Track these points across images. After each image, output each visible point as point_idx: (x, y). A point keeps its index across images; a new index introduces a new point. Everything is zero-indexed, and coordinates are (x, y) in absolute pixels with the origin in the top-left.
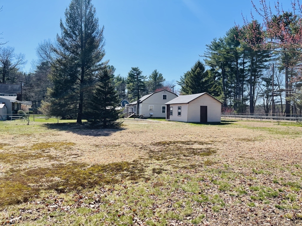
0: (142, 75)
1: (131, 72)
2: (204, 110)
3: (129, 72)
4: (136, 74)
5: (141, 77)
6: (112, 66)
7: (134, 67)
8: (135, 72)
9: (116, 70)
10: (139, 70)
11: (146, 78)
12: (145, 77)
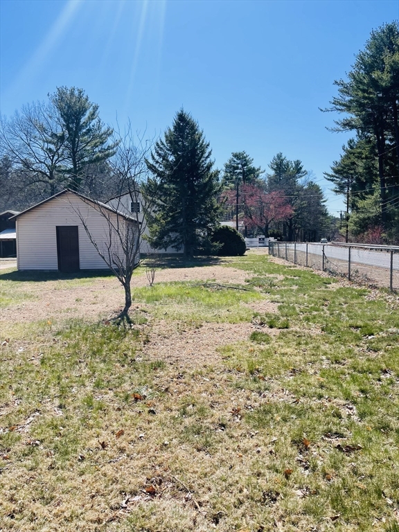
0: (251, 166)
1: (230, 161)
4: (240, 166)
5: (250, 170)
8: (239, 162)
11: (260, 171)
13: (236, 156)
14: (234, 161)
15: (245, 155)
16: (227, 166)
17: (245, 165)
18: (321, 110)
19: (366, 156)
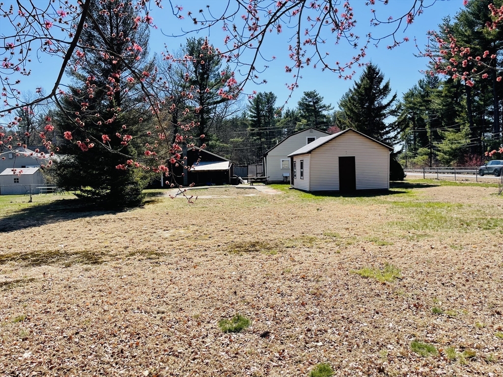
0: (322, 103)
1: (303, 99)
2: (347, 165)
3: (300, 100)
4: (311, 103)
5: (321, 107)
6: (271, 93)
7: (309, 90)
8: (310, 100)
9: (277, 99)
10: (318, 96)
11: (330, 108)
12: (329, 106)
13: (308, 95)
14: (306, 99)
15: (315, 94)
16: (300, 104)
17: (317, 102)
18: (415, 56)
19: (446, 94)
